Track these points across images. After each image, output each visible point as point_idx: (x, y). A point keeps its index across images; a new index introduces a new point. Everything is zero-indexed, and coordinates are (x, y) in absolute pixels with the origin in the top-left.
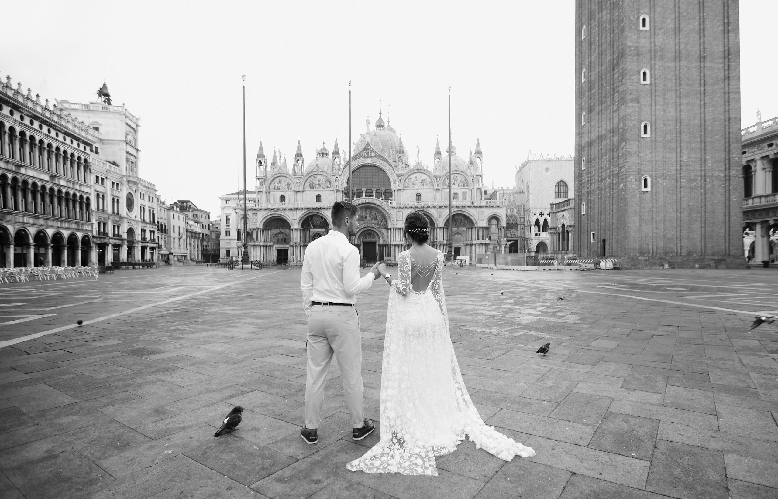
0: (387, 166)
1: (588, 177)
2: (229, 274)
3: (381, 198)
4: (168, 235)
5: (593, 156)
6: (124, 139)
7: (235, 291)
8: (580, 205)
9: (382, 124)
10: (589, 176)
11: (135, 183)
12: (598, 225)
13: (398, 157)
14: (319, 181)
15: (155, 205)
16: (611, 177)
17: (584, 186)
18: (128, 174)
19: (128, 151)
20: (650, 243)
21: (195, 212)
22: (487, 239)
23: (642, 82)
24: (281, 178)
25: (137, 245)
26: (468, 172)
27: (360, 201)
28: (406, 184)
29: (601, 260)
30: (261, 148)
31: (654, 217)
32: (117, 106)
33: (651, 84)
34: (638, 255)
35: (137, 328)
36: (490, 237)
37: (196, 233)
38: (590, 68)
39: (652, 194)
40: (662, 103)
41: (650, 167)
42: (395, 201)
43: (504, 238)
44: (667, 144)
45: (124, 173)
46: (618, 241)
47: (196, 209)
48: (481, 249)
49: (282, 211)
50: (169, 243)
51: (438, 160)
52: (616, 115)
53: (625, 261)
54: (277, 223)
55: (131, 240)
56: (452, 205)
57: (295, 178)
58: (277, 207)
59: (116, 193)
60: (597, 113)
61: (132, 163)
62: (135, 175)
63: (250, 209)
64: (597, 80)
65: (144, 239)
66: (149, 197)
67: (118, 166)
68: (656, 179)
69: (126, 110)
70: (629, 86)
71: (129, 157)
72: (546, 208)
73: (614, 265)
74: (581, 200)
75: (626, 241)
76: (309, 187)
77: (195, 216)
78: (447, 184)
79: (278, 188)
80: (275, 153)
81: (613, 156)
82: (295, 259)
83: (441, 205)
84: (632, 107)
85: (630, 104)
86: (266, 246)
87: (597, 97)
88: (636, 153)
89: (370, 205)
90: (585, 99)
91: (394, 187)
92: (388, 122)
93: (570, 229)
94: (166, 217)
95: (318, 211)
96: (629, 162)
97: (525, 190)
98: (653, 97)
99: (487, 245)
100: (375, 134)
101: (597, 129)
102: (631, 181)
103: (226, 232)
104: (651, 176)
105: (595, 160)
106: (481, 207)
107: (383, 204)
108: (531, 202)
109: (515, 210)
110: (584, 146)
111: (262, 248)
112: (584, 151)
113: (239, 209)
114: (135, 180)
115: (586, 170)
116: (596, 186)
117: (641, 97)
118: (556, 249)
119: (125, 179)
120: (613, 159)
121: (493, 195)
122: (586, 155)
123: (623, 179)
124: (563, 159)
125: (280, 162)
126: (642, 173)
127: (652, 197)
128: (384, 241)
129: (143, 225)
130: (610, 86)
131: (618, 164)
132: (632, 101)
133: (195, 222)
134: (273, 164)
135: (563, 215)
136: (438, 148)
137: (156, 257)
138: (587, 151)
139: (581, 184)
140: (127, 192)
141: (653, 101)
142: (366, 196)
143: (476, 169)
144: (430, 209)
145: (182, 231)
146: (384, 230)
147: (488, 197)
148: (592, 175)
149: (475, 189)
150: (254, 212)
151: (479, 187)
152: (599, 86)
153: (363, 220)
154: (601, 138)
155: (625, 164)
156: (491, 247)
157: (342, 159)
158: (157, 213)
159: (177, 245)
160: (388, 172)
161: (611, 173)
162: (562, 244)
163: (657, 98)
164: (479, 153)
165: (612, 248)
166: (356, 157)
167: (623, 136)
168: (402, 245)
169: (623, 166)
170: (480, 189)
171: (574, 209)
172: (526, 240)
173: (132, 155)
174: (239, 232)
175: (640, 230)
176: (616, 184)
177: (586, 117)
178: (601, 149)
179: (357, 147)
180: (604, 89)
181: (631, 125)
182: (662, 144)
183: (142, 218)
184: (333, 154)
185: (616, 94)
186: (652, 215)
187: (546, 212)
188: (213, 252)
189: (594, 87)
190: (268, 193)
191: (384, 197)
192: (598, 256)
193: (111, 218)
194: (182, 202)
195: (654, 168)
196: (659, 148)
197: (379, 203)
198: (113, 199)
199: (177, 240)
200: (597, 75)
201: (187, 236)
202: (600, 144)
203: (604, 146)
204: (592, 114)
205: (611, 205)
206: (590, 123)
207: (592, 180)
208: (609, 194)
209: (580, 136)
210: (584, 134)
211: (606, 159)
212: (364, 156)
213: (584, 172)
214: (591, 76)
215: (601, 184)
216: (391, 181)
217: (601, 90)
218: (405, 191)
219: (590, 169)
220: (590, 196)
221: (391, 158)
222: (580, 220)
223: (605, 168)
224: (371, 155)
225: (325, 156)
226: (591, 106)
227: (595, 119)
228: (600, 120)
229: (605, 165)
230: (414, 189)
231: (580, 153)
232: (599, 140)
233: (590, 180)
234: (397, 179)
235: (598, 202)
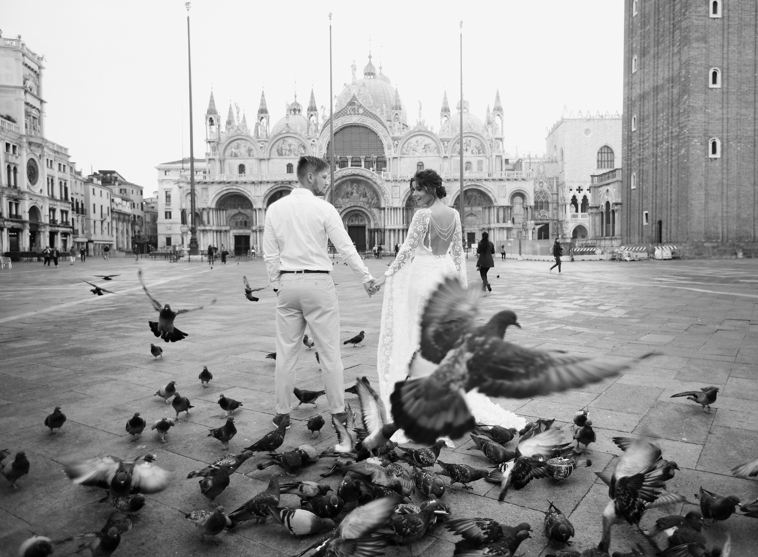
0: (380, 126)
1: (640, 141)
2: (173, 267)
3: (371, 169)
4: (86, 216)
5: (646, 113)
6: (22, 85)
7: (185, 285)
8: (629, 176)
9: (372, 71)
10: (641, 139)
11: (39, 146)
12: (652, 203)
13: (394, 114)
14: (290, 146)
15: (67, 176)
16: (670, 140)
17: (634, 153)
18: (29, 133)
19: (28, 101)
20: (720, 226)
21: (123, 187)
22: (509, 222)
23: (712, 15)
24: (239, 141)
25: (43, 230)
26: (485, 135)
27: (344, 172)
28: (404, 151)
29: (656, 248)
30: (212, 101)
31: (725, 191)
32: (10, 40)
33: (723, 17)
34: (703, 240)
35: (64, 327)
36: (513, 220)
37: (125, 214)
39: (722, 161)
40: (737, 43)
41: (721, 127)
42: (389, 172)
43: (532, 220)
44: (742, 97)
45: (23, 131)
46: (678, 221)
47: (123, 183)
48: (501, 234)
49: (242, 186)
50: (88, 228)
51: (446, 118)
52: (676, 58)
53: (688, 248)
54: (235, 201)
55: (34, 222)
56: (464, 178)
57: (259, 142)
58: (234, 179)
59: (12, 159)
60: (652, 56)
61: (34, 118)
62: (39, 135)
63: (199, 183)
64: (652, 13)
65: (53, 222)
66: (60, 164)
67: (14, 121)
68: (728, 141)
69: (23, 45)
70: (694, 21)
71: (30, 109)
72: (585, 182)
73: (673, 253)
74: (631, 170)
75: (689, 223)
76: (276, 153)
77: (123, 191)
78: (458, 150)
79: (236, 155)
80: (230, 108)
81: (672, 113)
82: (259, 249)
83: (449, 178)
84: (698, 48)
85: (695, 45)
86: (221, 231)
87: (652, 36)
88: (701, 108)
89: (357, 177)
90: (637, 38)
91: (388, 154)
92: (381, 68)
93: (616, 208)
94: (83, 193)
95: (289, 186)
96: (693, 121)
97: (559, 158)
98: (726, 35)
99: (509, 229)
100: (364, 85)
101: (651, 78)
102: (696, 145)
103: (166, 213)
104: (722, 139)
105: (648, 118)
106: (501, 180)
107: (374, 177)
108: (566, 173)
109: (545, 184)
110: (635, 100)
111: (215, 234)
112: (635, 106)
113: (183, 182)
114: (39, 141)
115: (638, 132)
116: (651, 151)
117: (710, 35)
118: (599, 234)
119: (24, 140)
120: (672, 116)
121: (518, 165)
122: (638, 111)
123: (685, 142)
124: (607, 117)
125: (238, 121)
126: (710, 134)
127: (722, 166)
128: (375, 224)
129: (52, 202)
130: (670, 21)
131: (679, 124)
132: (697, 40)
133: (123, 199)
134: (229, 123)
135: (608, 190)
136: (445, 103)
137: (69, 245)
138: (638, 106)
139: (631, 150)
140: (29, 158)
141: (726, 40)
142: (352, 166)
143: (495, 131)
145: (105, 211)
146: (375, 211)
147: (511, 167)
148: (645, 137)
149: (494, 157)
150: (205, 186)
151: (499, 154)
152: (655, 20)
153: (348, 197)
154: (656, 89)
155: (687, 123)
156: (515, 232)
157: (320, 116)
158: (71, 187)
159: (98, 230)
160: (380, 134)
161: (670, 135)
162: (606, 227)
163: (730, 35)
164: (498, 109)
165: (671, 232)
166: (338, 115)
167: (685, 86)
168: (399, 230)
169: (686, 126)
170: (500, 156)
171: (622, 182)
172: (559, 223)
173: (34, 108)
174: (183, 213)
175: (706, 209)
176: (676, 149)
177: (638, 62)
178: (657, 104)
179: (340, 101)
180: (661, 25)
181: (696, 72)
182: (735, 96)
183: (50, 194)
184: (308, 110)
185: (677, 32)
186: (722, 189)
187: (585, 187)
188: (148, 240)
189: (649, 22)
190: (222, 161)
191: (375, 167)
192: (652, 243)
193: (7, 192)
194: (105, 173)
195: (725, 128)
196: (732, 102)
197: (369, 175)
198: (9, 167)
199: (98, 224)
200: (653, 6)
201: (112, 218)
202: (655, 97)
203: (661, 100)
204: (646, 58)
205: (669, 176)
206: (643, 70)
207: (646, 143)
208: (666, 162)
209: (630, 87)
210: (635, 84)
211: (663, 117)
212: (349, 113)
213: (635, 134)
214: (645, 8)
215: (657, 149)
216: (384, 146)
217: (658, 26)
218: (402, 159)
219: (642, 129)
220: (643, 165)
221: (384, 116)
222: (629, 196)
223: (661, 128)
224: (358, 111)
225: (297, 112)
226: (644, 47)
227: (649, 64)
228: (656, 66)
229: (661, 125)
230: (414, 157)
231: (630, 109)
232: (654, 91)
233: (642, 143)
234: (392, 144)
235: (653, 173)
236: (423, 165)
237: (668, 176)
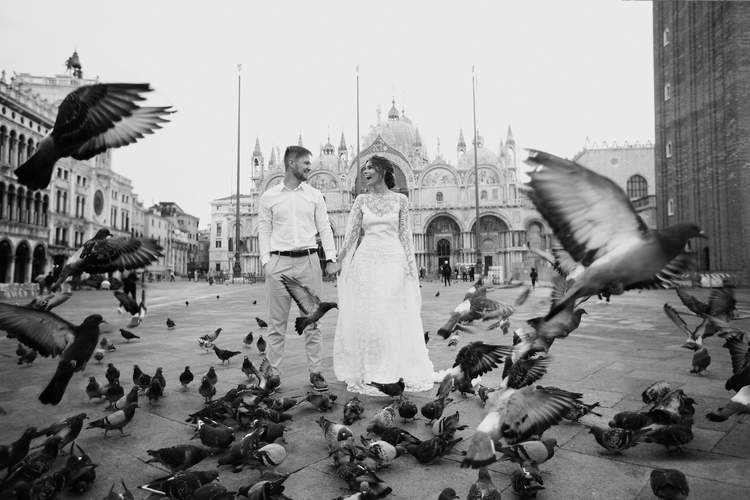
0: (403, 161)
1: (677, 167)
5: (684, 139)
8: (665, 204)
9: (395, 114)
11: (107, 178)
13: (415, 150)
14: (323, 181)
15: (130, 207)
16: (715, 165)
17: (670, 179)
21: (181, 218)
22: (525, 245)
26: (499, 166)
28: (425, 182)
29: (702, 275)
30: (258, 145)
36: (529, 244)
37: (182, 244)
38: (676, 26)
46: (729, 249)
47: (181, 214)
48: (517, 257)
51: (462, 153)
53: (744, 276)
56: (480, 205)
59: (82, 191)
60: (689, 83)
63: (243, 215)
64: (687, 41)
66: (124, 196)
73: (724, 281)
74: (667, 197)
75: (744, 250)
77: (181, 223)
78: (473, 180)
80: (273, 150)
81: (716, 137)
83: (466, 206)
84: (745, 71)
85: (741, 68)
87: (688, 63)
90: (669, 67)
91: (410, 185)
92: (403, 111)
94: (143, 223)
96: (743, 144)
99: (524, 252)
100: (388, 126)
101: (688, 104)
102: (747, 169)
103: (217, 242)
105: (686, 143)
106: (515, 207)
110: (669, 127)
112: (669, 133)
113: (231, 215)
114: (107, 174)
115: (674, 158)
116: (691, 176)
120: (716, 141)
122: (673, 138)
123: (734, 166)
124: (637, 147)
125: (279, 161)
130: (709, 47)
131: (725, 148)
132: (745, 63)
133: (181, 231)
134: (271, 163)
136: (461, 138)
138: (673, 133)
139: (666, 177)
140: (96, 190)
143: (508, 162)
144: (453, 211)
148: (683, 163)
150: (249, 218)
151: (513, 184)
152: (690, 48)
154: (695, 115)
155: (735, 147)
157: (349, 155)
158: (132, 217)
160: (403, 168)
161: (714, 160)
164: (510, 142)
166: (365, 152)
167: (731, 109)
169: (734, 150)
171: (656, 208)
174: (230, 241)
176: (723, 174)
177: (671, 89)
178: (697, 129)
179: (367, 140)
180: (698, 52)
181: (744, 95)
184: (339, 149)
185: (718, 57)
189: (683, 51)
194: (165, 204)
200: (688, 35)
202: (694, 123)
203: (701, 125)
204: (680, 85)
205: (716, 201)
206: (677, 97)
207: (684, 169)
208: (711, 187)
209: (662, 114)
210: (668, 111)
211: (704, 142)
212: (374, 150)
213: (670, 161)
214: (677, 37)
215: (698, 175)
216: (406, 178)
217: (695, 53)
218: (423, 190)
219: (679, 156)
220: (682, 191)
221: (406, 152)
222: (666, 223)
223: (703, 153)
224: (383, 149)
225: (330, 152)
226: (678, 75)
227: (685, 91)
228: (694, 92)
229: (703, 150)
230: (434, 188)
231: (663, 136)
232: (692, 117)
233: (679, 169)
234: (413, 177)
235: (695, 199)
236: (442, 195)
237: (713, 201)
